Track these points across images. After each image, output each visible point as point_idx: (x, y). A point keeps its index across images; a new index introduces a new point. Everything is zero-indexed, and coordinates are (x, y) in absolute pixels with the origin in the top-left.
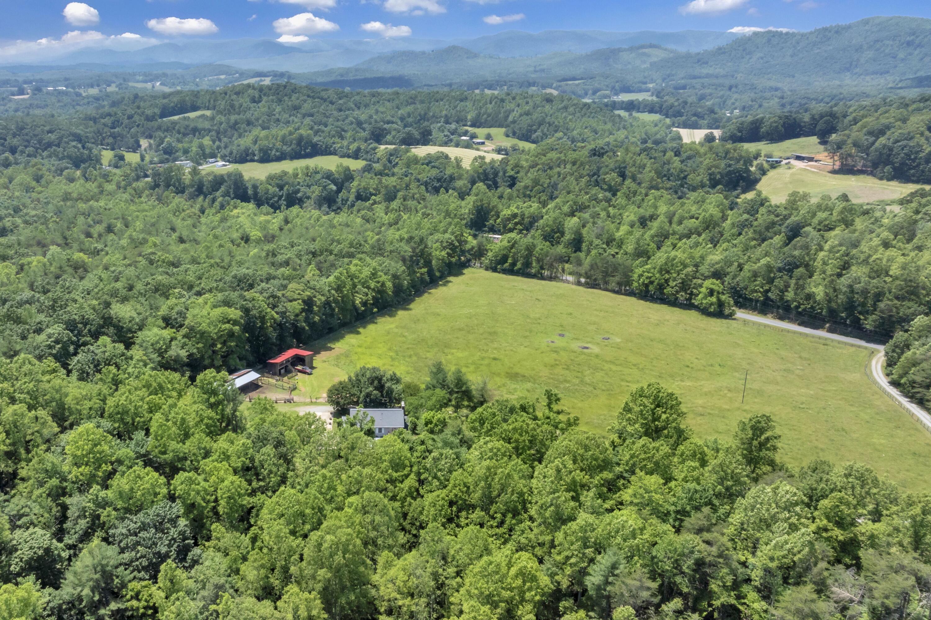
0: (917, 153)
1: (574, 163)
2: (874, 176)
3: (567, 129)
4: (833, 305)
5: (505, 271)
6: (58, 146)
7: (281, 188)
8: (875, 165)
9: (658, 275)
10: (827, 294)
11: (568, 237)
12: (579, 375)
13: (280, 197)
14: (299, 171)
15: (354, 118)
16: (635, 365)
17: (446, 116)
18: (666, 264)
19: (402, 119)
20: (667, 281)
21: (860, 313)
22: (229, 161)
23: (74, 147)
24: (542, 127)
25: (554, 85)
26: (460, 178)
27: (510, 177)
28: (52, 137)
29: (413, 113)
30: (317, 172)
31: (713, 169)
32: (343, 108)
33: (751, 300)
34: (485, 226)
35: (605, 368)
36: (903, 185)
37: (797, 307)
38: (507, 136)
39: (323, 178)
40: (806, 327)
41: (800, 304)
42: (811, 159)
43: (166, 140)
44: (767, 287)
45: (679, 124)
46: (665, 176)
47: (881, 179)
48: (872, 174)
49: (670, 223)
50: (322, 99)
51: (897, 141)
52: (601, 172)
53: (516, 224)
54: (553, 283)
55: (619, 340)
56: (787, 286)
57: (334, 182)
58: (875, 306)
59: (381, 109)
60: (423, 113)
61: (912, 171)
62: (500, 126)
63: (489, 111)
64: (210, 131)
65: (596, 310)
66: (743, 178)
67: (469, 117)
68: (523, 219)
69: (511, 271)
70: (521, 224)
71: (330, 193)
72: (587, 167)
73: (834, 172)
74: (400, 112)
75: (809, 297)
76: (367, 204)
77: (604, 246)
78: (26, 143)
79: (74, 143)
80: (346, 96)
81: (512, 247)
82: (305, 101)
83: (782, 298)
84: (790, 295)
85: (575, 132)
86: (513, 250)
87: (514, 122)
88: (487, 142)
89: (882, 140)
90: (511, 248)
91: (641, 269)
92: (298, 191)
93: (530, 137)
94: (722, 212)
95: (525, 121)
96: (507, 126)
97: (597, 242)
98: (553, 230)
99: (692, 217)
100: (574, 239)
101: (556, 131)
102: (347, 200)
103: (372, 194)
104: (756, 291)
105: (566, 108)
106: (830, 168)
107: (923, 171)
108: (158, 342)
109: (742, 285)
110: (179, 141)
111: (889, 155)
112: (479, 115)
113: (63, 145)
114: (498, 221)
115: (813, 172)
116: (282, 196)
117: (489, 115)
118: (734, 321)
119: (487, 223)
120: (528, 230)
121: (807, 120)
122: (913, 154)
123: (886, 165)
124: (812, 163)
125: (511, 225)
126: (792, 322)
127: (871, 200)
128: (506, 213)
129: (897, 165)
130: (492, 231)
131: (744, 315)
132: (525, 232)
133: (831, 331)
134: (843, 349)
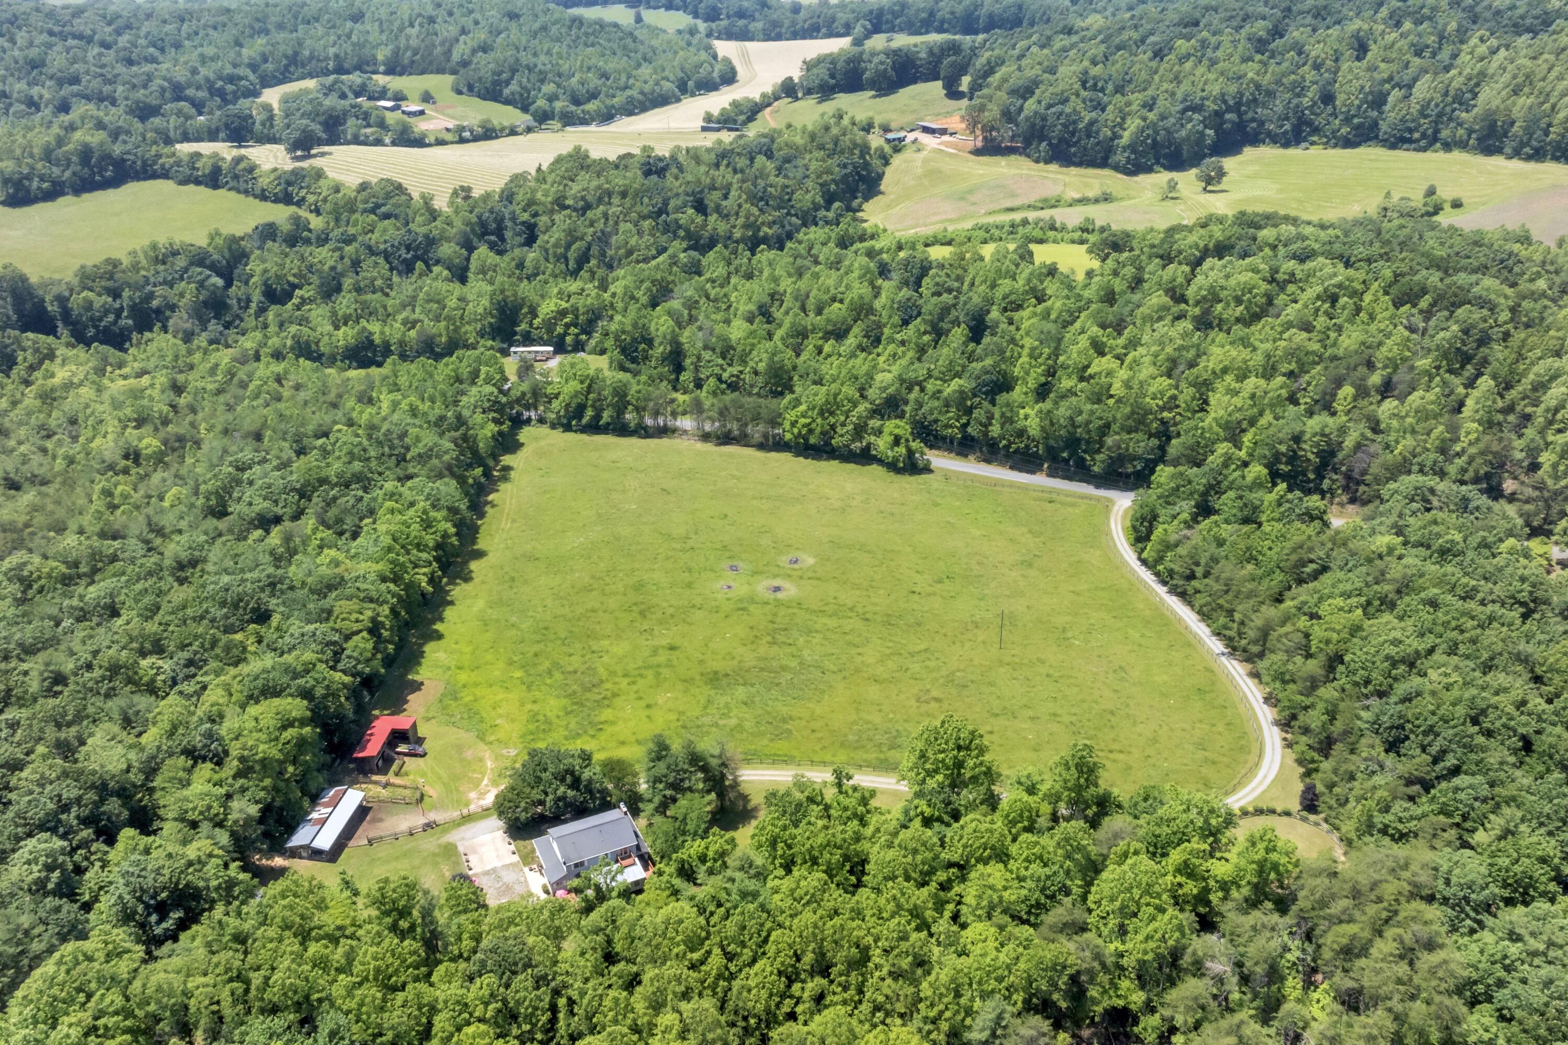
0: (1075, 122)
1: (624, 195)
2: (1028, 156)
3: (560, 75)
4: (1052, 442)
5: (585, 430)
7: (115, 294)
8: (1028, 142)
9: (819, 421)
10: (1043, 429)
11: (659, 350)
12: (792, 649)
13: (118, 313)
14: (142, 258)
16: (851, 609)
17: (337, 56)
18: (827, 402)
19: (253, 67)
20: (833, 427)
21: (1085, 451)
24: (517, 77)
26: (443, 238)
27: (523, 223)
29: (272, 53)
30: (175, 253)
31: (825, 177)
32: (134, 57)
33: (944, 438)
34: (515, 333)
35: (818, 627)
36: (1065, 170)
37: (1007, 447)
38: (459, 92)
39: (192, 264)
40: (1021, 470)
41: (1010, 443)
42: (943, 132)
44: (964, 421)
45: (720, 33)
46: (761, 199)
47: (1037, 161)
48: (1022, 152)
49: (803, 309)
50: (80, 37)
51: (1050, 106)
52: (670, 207)
53: (567, 326)
54: (665, 442)
55: (811, 561)
56: (991, 417)
57: (214, 267)
58: (1101, 444)
59: (210, 51)
60: (290, 52)
61: (1073, 150)
62: (440, 71)
63: (414, 42)
65: (755, 498)
66: (862, 178)
67: (380, 57)
68: (577, 317)
69: (594, 428)
70: (576, 326)
71: (213, 293)
72: (646, 200)
73: (977, 152)
74: (245, 52)
75: (1021, 433)
76: (289, 306)
77: (720, 361)
80: (129, 27)
81: (589, 390)
82: (50, 46)
83: (986, 434)
84: (995, 430)
85: (574, 80)
86: (591, 396)
87: (465, 64)
88: (429, 109)
89: (1030, 105)
90: (589, 392)
91: (793, 413)
92: (151, 296)
93: (501, 93)
94: (872, 283)
95: (485, 65)
96: (454, 72)
97: (707, 355)
98: (634, 340)
99: (834, 300)
100: (671, 352)
101: (542, 81)
102: (249, 300)
103: (294, 287)
104: (951, 426)
105: (544, 28)
106: (971, 145)
107: (1085, 149)
108: (209, 808)
109: (930, 418)
111: (1043, 127)
112: (396, 53)
114: (536, 322)
115: (950, 155)
116: (122, 309)
117: (415, 51)
118: (931, 476)
119: (518, 329)
120: (589, 333)
121: (923, 55)
122: (1070, 124)
123: (1041, 141)
124: (946, 138)
125: (559, 330)
126: (1002, 464)
127: (1031, 199)
128: (547, 308)
129: (1054, 141)
130: (528, 340)
131: (939, 460)
132: (584, 337)
133: (1051, 475)
134: (1073, 505)
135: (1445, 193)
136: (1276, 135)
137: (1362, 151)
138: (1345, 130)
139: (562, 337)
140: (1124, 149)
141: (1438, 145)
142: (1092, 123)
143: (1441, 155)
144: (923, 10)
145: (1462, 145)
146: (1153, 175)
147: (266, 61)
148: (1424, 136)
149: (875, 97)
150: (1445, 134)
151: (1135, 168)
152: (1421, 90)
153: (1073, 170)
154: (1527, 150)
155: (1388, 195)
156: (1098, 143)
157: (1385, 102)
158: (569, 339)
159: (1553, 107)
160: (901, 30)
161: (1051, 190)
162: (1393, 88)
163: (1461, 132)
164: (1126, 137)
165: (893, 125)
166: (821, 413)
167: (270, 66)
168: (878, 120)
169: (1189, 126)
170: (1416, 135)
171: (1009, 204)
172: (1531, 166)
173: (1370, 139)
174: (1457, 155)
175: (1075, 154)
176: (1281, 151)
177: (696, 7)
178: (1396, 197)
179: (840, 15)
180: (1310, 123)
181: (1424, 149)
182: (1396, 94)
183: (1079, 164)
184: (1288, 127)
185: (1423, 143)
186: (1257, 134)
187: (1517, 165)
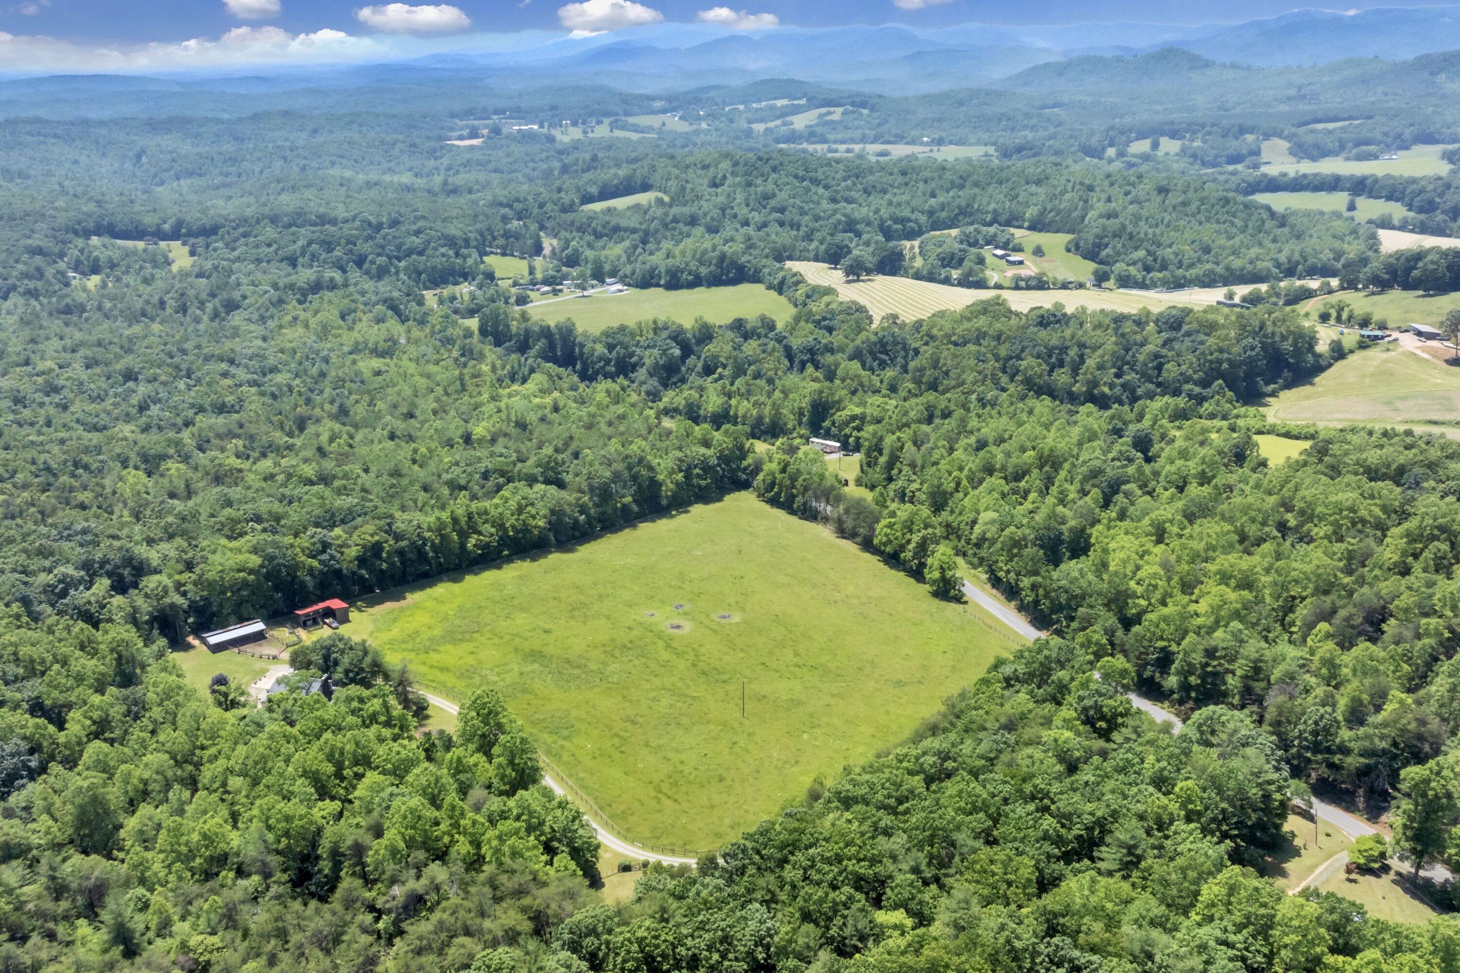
6: (420, 254)
9: (899, 534)
14: (644, 328)
15: (845, 215)
16: (697, 655)
17: (995, 211)
18: (909, 519)
20: (908, 543)
22: (629, 285)
23: (443, 255)
25: (1286, 133)
28: (417, 241)
33: (999, 579)
35: (653, 656)
38: (1068, 250)
40: (1034, 625)
43: (574, 243)
54: (810, 525)
60: (963, 204)
64: (634, 231)
65: (786, 574)
67: (1029, 215)
71: (671, 360)
76: (709, 378)
78: (380, 250)
79: (443, 250)
83: (1017, 584)
88: (1030, 261)
91: (884, 522)
93: (1098, 253)
99: (1034, 448)
102: (693, 370)
110: (590, 246)
112: (1042, 213)
113: (429, 252)
115: (1419, 358)
117: (1059, 212)
118: (959, 607)
124: (1432, 343)
139: (847, 437)
147: (943, 209)
158: (851, 440)
165: (1390, 325)
167: (944, 214)
168: (1376, 317)
177: (1412, 200)
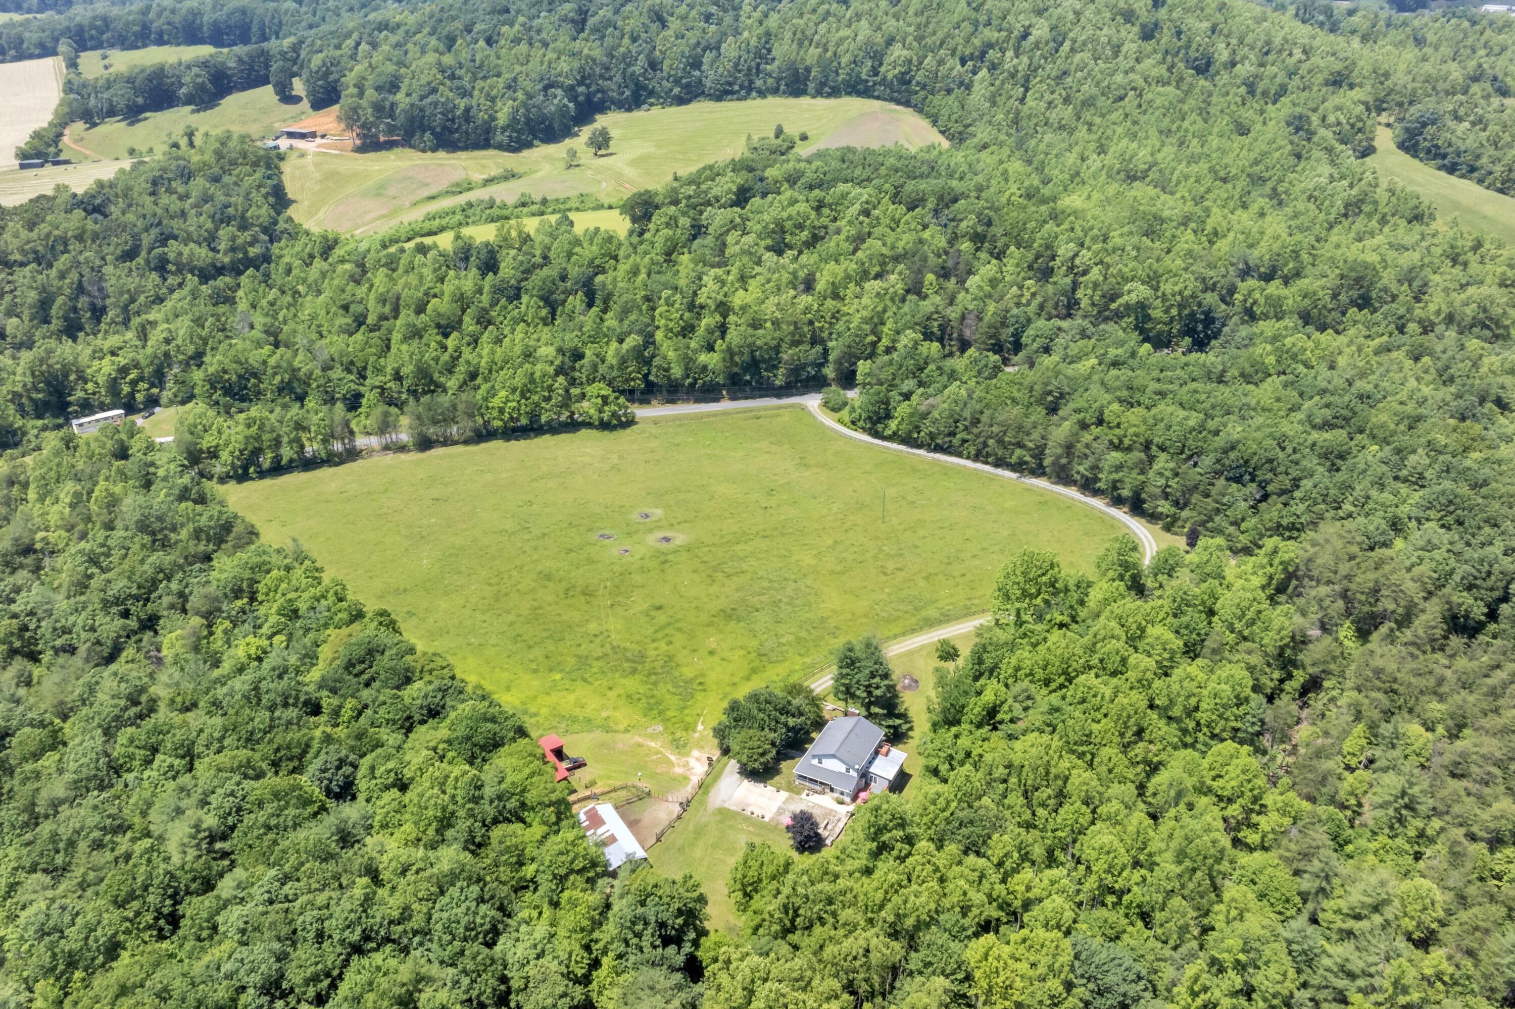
0: (451, 110)
2: (412, 147)
4: (733, 370)
5: (262, 474)
8: (409, 134)
9: (523, 402)
18: (525, 383)
20: (537, 404)
21: (765, 370)
33: (624, 391)
34: (69, 404)
37: (693, 385)
40: (706, 402)
41: (695, 380)
42: (313, 135)
44: (645, 371)
47: (424, 151)
48: (404, 144)
51: (422, 98)
53: (134, 383)
56: (669, 362)
58: (778, 360)
61: (457, 135)
68: (141, 370)
69: (278, 469)
70: (143, 380)
73: (361, 149)
75: (704, 370)
83: (670, 378)
84: (677, 372)
89: (402, 97)
91: (497, 400)
104: (633, 379)
106: (349, 144)
107: (467, 133)
111: (422, 118)
118: (636, 427)
119: (71, 399)
120: (161, 385)
121: (232, 65)
122: (448, 112)
123: (424, 132)
124: (318, 141)
125: (126, 389)
126: (686, 401)
127: (443, 185)
128: (106, 367)
129: (438, 130)
130: (87, 407)
131: (641, 412)
132: (155, 391)
133: (733, 399)
134: (777, 416)
135: (792, 130)
136: (620, 101)
137: (694, 106)
138: (677, 90)
139: (131, 396)
140: (504, 129)
141: (754, 94)
142: (468, 110)
143: (759, 101)
144: (134, 23)
145: (775, 91)
146: (535, 150)
148: (742, 87)
149: (193, 112)
150: (759, 83)
151: (517, 145)
152: (730, 49)
153: (459, 154)
154: (827, 89)
155: (749, 137)
156: (476, 128)
157: (701, 63)
158: (139, 397)
159: (835, 54)
160: (112, 46)
161: (459, 176)
162: (704, 51)
163: (770, 81)
164: (502, 118)
166: (523, 395)
169: (556, 101)
170: (736, 88)
171: (427, 193)
172: (833, 102)
173: (696, 97)
174: (771, 100)
175: (459, 140)
176: (627, 115)
178: (755, 138)
179: (27, 35)
180: (645, 88)
181: (745, 98)
182: (708, 57)
183: (465, 148)
184: (627, 93)
185: (743, 93)
186: (603, 101)
187: (820, 102)
